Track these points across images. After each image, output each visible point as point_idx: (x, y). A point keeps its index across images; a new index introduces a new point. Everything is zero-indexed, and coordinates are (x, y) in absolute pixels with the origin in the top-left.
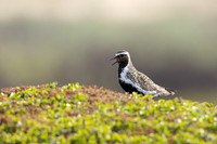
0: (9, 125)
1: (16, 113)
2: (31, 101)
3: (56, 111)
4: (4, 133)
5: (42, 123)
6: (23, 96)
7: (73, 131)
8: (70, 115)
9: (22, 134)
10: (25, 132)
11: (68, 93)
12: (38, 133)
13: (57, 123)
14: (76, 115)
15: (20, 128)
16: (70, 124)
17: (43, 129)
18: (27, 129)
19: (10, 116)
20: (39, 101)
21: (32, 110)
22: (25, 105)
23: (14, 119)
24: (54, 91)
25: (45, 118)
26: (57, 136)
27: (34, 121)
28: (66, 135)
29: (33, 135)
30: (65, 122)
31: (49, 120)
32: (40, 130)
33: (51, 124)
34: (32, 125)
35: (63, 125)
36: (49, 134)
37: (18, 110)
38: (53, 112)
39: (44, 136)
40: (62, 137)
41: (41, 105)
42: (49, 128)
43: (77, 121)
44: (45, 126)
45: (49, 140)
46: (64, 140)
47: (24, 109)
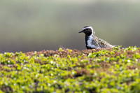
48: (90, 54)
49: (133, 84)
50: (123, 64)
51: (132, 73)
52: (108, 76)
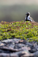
0: (12, 31)
1: (14, 28)
2: (17, 25)
3: (24, 28)
4: (11, 33)
5: (20, 30)
6: (15, 24)
7: (28, 32)
8: (27, 28)
9: (15, 33)
10: (16, 33)
11: (27, 23)
12: (19, 33)
13: (24, 31)
14: (29, 29)
15: (14, 32)
16: (27, 31)
17: (20, 32)
18: (16, 32)
19: (12, 29)
20: (19, 25)
21: (18, 27)
22: (16, 26)
23: (13, 29)
24: (23, 23)
25: (21, 29)
26: (24, 34)
27: (18, 30)
28: (26, 33)
29: (18, 34)
30: (26, 30)
31: (22, 30)
32: (19, 32)
33: (22, 31)
34: (18, 31)
35: (25, 31)
36: (22, 33)
37: (14, 27)
38: (23, 28)
39: (21, 34)
40: (25, 34)
41: (20, 26)
42: (22, 32)
43: (29, 30)
44: (21, 31)
45: (22, 35)
46: (26, 35)
47: (16, 27)
48: (13, 23)
49: (28, 34)
50: (25, 27)
51: (28, 30)
52: (19, 31)
